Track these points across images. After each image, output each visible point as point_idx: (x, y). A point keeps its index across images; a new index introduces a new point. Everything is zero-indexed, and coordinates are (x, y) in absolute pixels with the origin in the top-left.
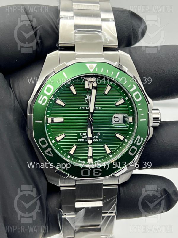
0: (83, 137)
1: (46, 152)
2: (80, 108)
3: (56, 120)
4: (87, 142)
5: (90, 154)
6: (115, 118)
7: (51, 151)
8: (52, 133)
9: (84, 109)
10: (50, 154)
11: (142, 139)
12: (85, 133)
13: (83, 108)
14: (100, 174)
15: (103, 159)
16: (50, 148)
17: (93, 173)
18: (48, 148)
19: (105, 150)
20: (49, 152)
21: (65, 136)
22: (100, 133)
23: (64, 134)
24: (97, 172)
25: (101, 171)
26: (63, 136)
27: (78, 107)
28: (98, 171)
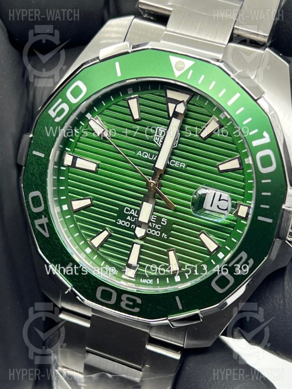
0: (129, 218)
1: (37, 222)
2: (139, 153)
3: (80, 163)
4: (134, 230)
5: (133, 260)
6: (220, 200)
7: (47, 223)
8: (66, 189)
9: (146, 157)
10: (44, 229)
11: (251, 262)
12: (135, 210)
13: (145, 154)
14: (137, 310)
15: (158, 279)
16: (47, 218)
17: (122, 301)
18: (43, 216)
19: (168, 261)
20: (42, 226)
21: (92, 205)
22: (168, 220)
23: (90, 198)
24: (131, 303)
25: (139, 304)
26: (88, 202)
27: (136, 150)
28: (134, 301)
